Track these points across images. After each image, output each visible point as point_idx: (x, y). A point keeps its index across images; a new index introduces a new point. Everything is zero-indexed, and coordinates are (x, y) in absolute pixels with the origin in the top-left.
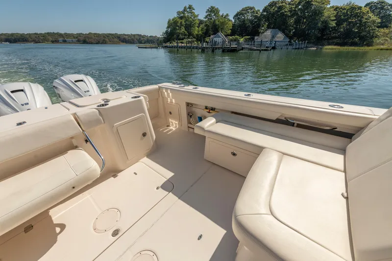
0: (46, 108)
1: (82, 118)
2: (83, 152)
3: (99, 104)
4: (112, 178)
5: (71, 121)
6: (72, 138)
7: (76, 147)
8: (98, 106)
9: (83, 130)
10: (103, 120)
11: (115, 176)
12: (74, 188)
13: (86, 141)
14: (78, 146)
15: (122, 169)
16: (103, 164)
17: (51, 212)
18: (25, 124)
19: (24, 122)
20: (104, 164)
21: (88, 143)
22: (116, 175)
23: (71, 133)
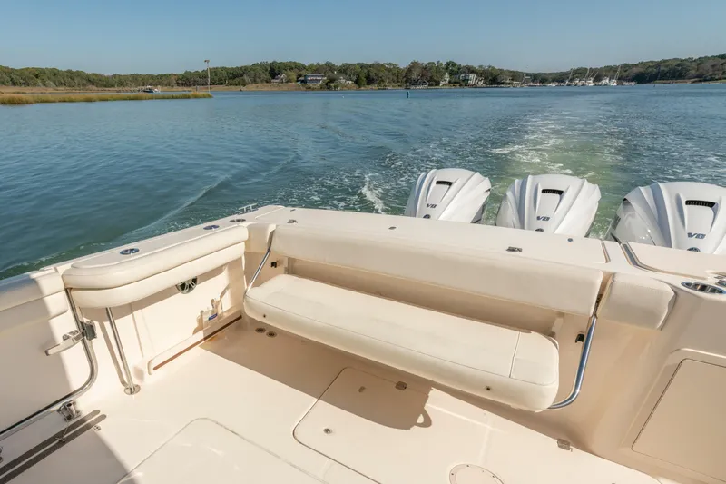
0: (570, 240)
1: (617, 292)
2: (556, 351)
3: (693, 281)
4: (555, 442)
5: (592, 284)
6: (561, 315)
7: (550, 334)
8: (688, 285)
9: (595, 315)
10: (666, 320)
11: (564, 444)
12: (488, 389)
13: (580, 338)
14: (557, 335)
15: (594, 447)
16: (565, 401)
17: (434, 393)
18: (518, 253)
19: (520, 250)
20: (569, 401)
21: (580, 344)
22: (569, 444)
23: (568, 305)
